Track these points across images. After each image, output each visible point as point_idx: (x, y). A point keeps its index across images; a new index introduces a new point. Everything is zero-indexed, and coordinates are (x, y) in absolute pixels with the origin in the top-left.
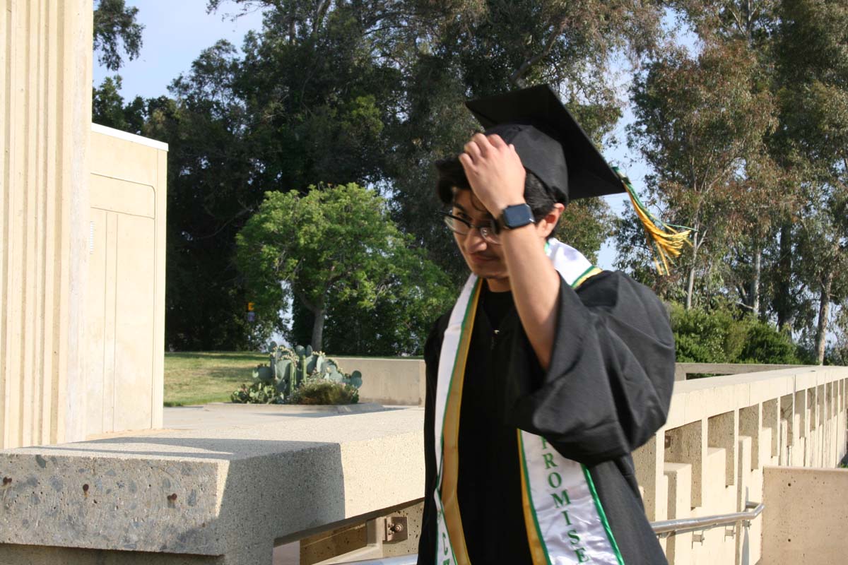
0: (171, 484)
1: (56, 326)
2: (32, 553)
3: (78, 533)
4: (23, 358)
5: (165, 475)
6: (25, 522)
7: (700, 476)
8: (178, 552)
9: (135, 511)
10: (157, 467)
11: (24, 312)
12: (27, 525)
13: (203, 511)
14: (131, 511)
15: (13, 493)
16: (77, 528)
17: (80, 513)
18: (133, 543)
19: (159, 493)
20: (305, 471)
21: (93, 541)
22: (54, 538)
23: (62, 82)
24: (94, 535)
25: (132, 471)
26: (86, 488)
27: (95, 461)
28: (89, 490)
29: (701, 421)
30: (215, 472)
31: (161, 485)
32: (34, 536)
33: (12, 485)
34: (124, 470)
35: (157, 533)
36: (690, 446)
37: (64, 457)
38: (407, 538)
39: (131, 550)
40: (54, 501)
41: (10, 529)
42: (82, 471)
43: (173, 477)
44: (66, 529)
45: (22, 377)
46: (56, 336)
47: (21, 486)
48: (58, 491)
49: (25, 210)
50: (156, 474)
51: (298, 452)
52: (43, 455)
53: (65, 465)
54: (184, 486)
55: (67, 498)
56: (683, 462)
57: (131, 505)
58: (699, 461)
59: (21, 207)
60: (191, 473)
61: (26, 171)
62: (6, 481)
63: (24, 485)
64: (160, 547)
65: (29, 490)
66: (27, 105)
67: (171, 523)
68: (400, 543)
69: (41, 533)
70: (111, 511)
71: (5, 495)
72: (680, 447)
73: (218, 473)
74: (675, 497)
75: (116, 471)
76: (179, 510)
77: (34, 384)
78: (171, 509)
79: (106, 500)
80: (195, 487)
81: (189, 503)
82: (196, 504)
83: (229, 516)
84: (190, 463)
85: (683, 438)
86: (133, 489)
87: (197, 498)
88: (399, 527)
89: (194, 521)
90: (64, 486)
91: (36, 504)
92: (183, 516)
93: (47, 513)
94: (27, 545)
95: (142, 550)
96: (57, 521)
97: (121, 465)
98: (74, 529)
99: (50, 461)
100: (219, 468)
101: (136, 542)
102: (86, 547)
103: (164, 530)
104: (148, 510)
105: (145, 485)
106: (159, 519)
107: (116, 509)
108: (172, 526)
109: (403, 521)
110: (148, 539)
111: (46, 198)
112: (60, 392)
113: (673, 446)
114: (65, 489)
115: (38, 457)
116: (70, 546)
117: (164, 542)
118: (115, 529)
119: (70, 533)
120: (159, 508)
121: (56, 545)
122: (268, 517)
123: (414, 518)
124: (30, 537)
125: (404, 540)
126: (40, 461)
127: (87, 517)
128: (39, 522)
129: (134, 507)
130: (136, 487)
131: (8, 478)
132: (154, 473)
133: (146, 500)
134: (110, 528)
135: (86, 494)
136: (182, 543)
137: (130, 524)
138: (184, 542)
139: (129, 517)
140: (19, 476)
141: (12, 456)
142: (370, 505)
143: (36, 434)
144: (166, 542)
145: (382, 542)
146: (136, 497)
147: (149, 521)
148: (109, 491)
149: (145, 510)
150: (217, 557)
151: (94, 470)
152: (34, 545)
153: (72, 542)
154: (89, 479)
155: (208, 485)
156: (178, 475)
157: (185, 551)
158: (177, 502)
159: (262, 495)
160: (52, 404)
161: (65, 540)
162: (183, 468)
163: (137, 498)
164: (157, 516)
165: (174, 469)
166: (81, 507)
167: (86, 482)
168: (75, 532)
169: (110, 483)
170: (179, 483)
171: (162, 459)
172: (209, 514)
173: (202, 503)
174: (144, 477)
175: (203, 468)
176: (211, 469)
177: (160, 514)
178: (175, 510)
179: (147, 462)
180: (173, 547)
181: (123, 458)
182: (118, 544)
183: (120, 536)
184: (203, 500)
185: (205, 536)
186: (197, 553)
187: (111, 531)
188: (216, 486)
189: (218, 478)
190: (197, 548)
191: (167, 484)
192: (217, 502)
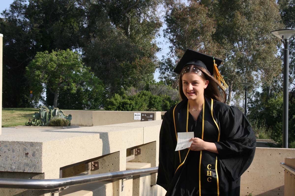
5: (25, 146)
8: (29, 172)
9: (14, 158)
10: (22, 144)
13: (38, 158)
14: (13, 159)
19: (22, 152)
20: (69, 145)
25: (13, 146)
27: (0, 142)
31: (23, 150)
34: (10, 145)
35: (22, 166)
38: (99, 169)
39: (13, 171)
43: (27, 147)
50: (21, 146)
54: (31, 150)
57: (13, 156)
60: (33, 146)
64: (23, 170)
67: (26, 162)
68: (97, 170)
70: (6, 158)
73: (43, 146)
75: (7, 145)
76: (29, 158)
78: (27, 158)
79: (4, 155)
80: (35, 150)
81: (33, 156)
82: (35, 156)
84: (33, 142)
86: (13, 151)
87: (35, 154)
88: (96, 165)
89: (34, 162)
92: (31, 160)
95: (16, 171)
97: (9, 143)
100: (43, 144)
101: (15, 169)
103: (24, 165)
104: (19, 158)
105: (18, 150)
106: (22, 161)
107: (7, 158)
108: (27, 163)
109: (97, 163)
110: (19, 168)
117: (24, 169)
120: (22, 157)
122: (58, 160)
123: (101, 162)
125: (97, 169)
129: (14, 157)
130: (14, 151)
133: (18, 155)
134: (6, 164)
136: (30, 169)
137: (12, 163)
138: (31, 169)
139: (12, 161)
142: (89, 157)
144: (25, 169)
145: (90, 170)
146: (14, 154)
147: (19, 162)
148: (5, 152)
149: (18, 158)
150: (42, 173)
155: (39, 149)
156: (29, 146)
157: (31, 171)
158: (29, 155)
162: (31, 144)
164: (22, 160)
165: (28, 144)
169: (5, 149)
170: (29, 149)
171: (23, 141)
172: (40, 159)
173: (37, 155)
174: (17, 147)
175: (37, 144)
176: (40, 144)
177: (23, 160)
178: (28, 158)
179: (18, 142)
180: (27, 170)
181: (10, 141)
182: (8, 169)
183: (9, 167)
184: (37, 154)
185: (38, 167)
186: (35, 172)
187: (6, 165)
188: (42, 150)
189: (43, 147)
190: (36, 171)
191: (25, 149)
192: (43, 155)
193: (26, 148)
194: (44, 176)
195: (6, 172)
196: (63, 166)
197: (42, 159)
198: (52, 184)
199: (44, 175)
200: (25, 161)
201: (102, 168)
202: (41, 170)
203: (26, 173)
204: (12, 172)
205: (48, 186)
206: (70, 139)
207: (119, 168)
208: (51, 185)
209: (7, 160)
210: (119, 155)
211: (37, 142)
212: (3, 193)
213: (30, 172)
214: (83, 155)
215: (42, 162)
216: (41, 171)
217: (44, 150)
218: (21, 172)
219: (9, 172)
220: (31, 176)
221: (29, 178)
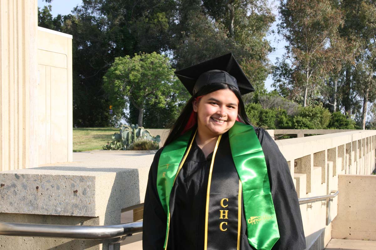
0: (75, 186)
1: (24, 117)
2: (14, 217)
3: (34, 208)
4: (9, 131)
5: (72, 182)
6: (11, 203)
7: (310, 179)
8: (79, 216)
9: (59, 198)
10: (69, 179)
11: (9, 110)
12: (12, 205)
13: (89, 197)
14: (57, 198)
15: (5, 191)
16: (34, 205)
17: (35, 199)
18: (59, 212)
19: (70, 190)
20: (135, 179)
21: (41, 212)
22: (24, 210)
23: (24, 8)
24: (42, 209)
25: (58, 181)
26: (37, 188)
27: (41, 176)
28: (39, 189)
29: (310, 155)
30: (94, 180)
31: (71, 186)
32: (15, 209)
33: (5, 187)
34: (54, 180)
35: (69, 207)
36: (305, 166)
37: (27, 175)
39: (58, 215)
40: (23, 194)
41: (5, 206)
42: (35, 180)
43: (76, 183)
44: (29, 206)
45: (10, 140)
46: (24, 121)
47: (9, 187)
48: (25, 189)
49: (9, 66)
50: (68, 181)
51: (131, 171)
52: (18, 174)
53: (28, 178)
54: (81, 187)
55: (29, 192)
56: (302, 173)
57: (57, 195)
58: (310, 173)
59: (7, 64)
60: (84, 181)
61: (9, 48)
62: (2, 185)
63: (10, 186)
64: (71, 213)
65: (12, 189)
66: (9, 19)
67: (75, 203)
69: (18, 208)
70: (49, 198)
71: (2, 191)
72: (301, 167)
74: (299, 188)
75: (50, 180)
76: (79, 197)
77: (15, 143)
78: (75, 197)
79: (46, 193)
80: (85, 187)
81: (83, 194)
82: (86, 194)
83: (101, 199)
84: (83, 176)
85: (303, 162)
86: (58, 188)
87: (87, 192)
89: (85, 202)
90: (28, 187)
91: (15, 195)
92: (81, 200)
93: (20, 199)
94: (12, 213)
95: (63, 215)
96: (25, 202)
97: (53, 178)
98: (33, 206)
99: (21, 177)
100: (96, 178)
101: (60, 211)
102: (38, 214)
103: (72, 206)
105: (63, 186)
106: (70, 201)
107: (51, 197)
108: (76, 204)
110: (65, 210)
111: (18, 60)
112: (26, 146)
113: (298, 166)
114: (28, 188)
115: (16, 175)
116: (31, 213)
117: (72, 211)
118: (51, 206)
119: (31, 208)
120: (70, 196)
121: (25, 213)
122: (118, 200)
124: (13, 210)
126: (17, 176)
127: (38, 201)
128: (17, 203)
129: (59, 196)
130: (59, 187)
131: (3, 184)
132: (67, 181)
133: (64, 193)
134: (49, 205)
135: (37, 191)
136: (80, 212)
137: (57, 203)
139: (57, 201)
140: (8, 183)
141: (4, 174)
143: (16, 165)
146: (59, 191)
147: (66, 202)
148: (47, 189)
149: (64, 197)
150: (95, 217)
151: (41, 180)
152: (15, 213)
153: (32, 212)
154: (38, 184)
155: (91, 186)
156: (78, 182)
157: (81, 215)
158: (78, 194)
159: (115, 190)
160: (23, 151)
161: (29, 211)
162: (80, 180)
164: (69, 200)
165: (76, 179)
166: (36, 196)
167: (38, 185)
168: (33, 207)
169: (48, 185)
170: (78, 185)
171: (71, 175)
172: (92, 199)
173: (89, 194)
174: (63, 183)
175: (89, 178)
176: (92, 178)
177: (70, 199)
178: (77, 197)
179: (64, 176)
180: (76, 213)
181: (54, 174)
182: (52, 212)
183: (53, 209)
184: (89, 192)
185: (91, 209)
186: (87, 216)
187: (49, 207)
188: (95, 186)
189: (96, 183)
191: (73, 186)
192: (95, 193)
194: (98, 221)
195: (49, 215)
197: (95, 198)
198: (109, 233)
199: (98, 220)
200: (74, 201)
202: (94, 213)
203: (75, 216)
204: (56, 216)
205: (102, 234)
208: (107, 233)
209: (50, 200)
211: (88, 176)
212: (46, 243)
215: (96, 202)
216: (95, 215)
217: (97, 186)
218: (68, 216)
219: (53, 215)
220: (83, 221)
221: (80, 224)
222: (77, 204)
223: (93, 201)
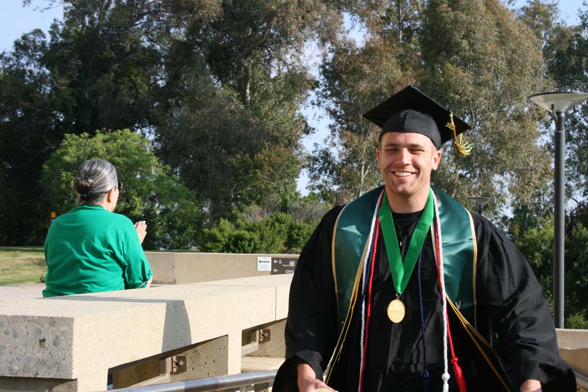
0: (42, 332)
5: (38, 326)
8: (47, 377)
9: (16, 350)
10: (32, 321)
13: (64, 349)
14: (14, 351)
18: (15, 371)
19: (33, 338)
20: (128, 323)
25: (15, 324)
30: (72, 324)
31: (35, 332)
34: (9, 323)
35: (32, 365)
38: (186, 371)
39: (14, 376)
43: (43, 327)
50: (32, 325)
54: (51, 333)
57: (14, 347)
60: (55, 325)
64: (34, 373)
67: (41, 358)
68: (182, 373)
73: (74, 324)
75: (4, 323)
76: (47, 349)
78: (42, 349)
80: (58, 333)
81: (54, 344)
82: (59, 345)
84: (55, 318)
86: (15, 335)
87: (60, 341)
88: (181, 363)
89: (57, 356)
92: (50, 353)
95: (21, 376)
97: (7, 319)
100: (75, 321)
101: (17, 371)
103: (37, 363)
104: (26, 350)
105: (24, 332)
106: (33, 355)
107: (3, 349)
108: (42, 360)
109: (184, 359)
110: (26, 369)
117: (36, 370)
118: (3, 362)
120: (34, 348)
122: (104, 354)
123: (192, 356)
125: (184, 371)
129: (16, 348)
130: (17, 334)
132: (30, 325)
133: (24, 343)
136: (49, 371)
137: (13, 358)
138: (51, 371)
139: (13, 355)
144: (38, 370)
145: (169, 373)
146: (17, 340)
147: (26, 356)
149: (24, 350)
150: (72, 380)
155: (67, 332)
156: (47, 326)
157: (51, 377)
158: (46, 344)
162: (50, 323)
163: (17, 342)
164: (32, 354)
165: (44, 322)
170: (47, 331)
171: (35, 315)
172: (68, 352)
173: (63, 344)
174: (23, 327)
175: (64, 321)
176: (69, 322)
177: (34, 352)
178: (45, 349)
179: (25, 317)
180: (43, 374)
181: (9, 315)
182: (5, 372)
183: (6, 367)
184: (64, 342)
185: (65, 367)
186: (59, 378)
187: (1, 364)
188: (73, 333)
189: (74, 327)
190: (60, 375)
191: (39, 332)
192: (74, 344)
193: (41, 328)
194: (76, 386)
196: (116, 366)
197: (72, 351)
199: (76, 383)
201: (193, 369)
202: (71, 373)
203: (40, 379)
204: (11, 377)
206: (129, 311)
207: (227, 370)
209: (2, 354)
210: (228, 342)
211: (62, 316)
213: (49, 378)
214: (156, 343)
215: (73, 357)
216: (71, 376)
217: (76, 333)
218: (30, 378)
219: (5, 377)
220: (51, 386)
221: (47, 391)
222: (45, 359)
223: (70, 355)
